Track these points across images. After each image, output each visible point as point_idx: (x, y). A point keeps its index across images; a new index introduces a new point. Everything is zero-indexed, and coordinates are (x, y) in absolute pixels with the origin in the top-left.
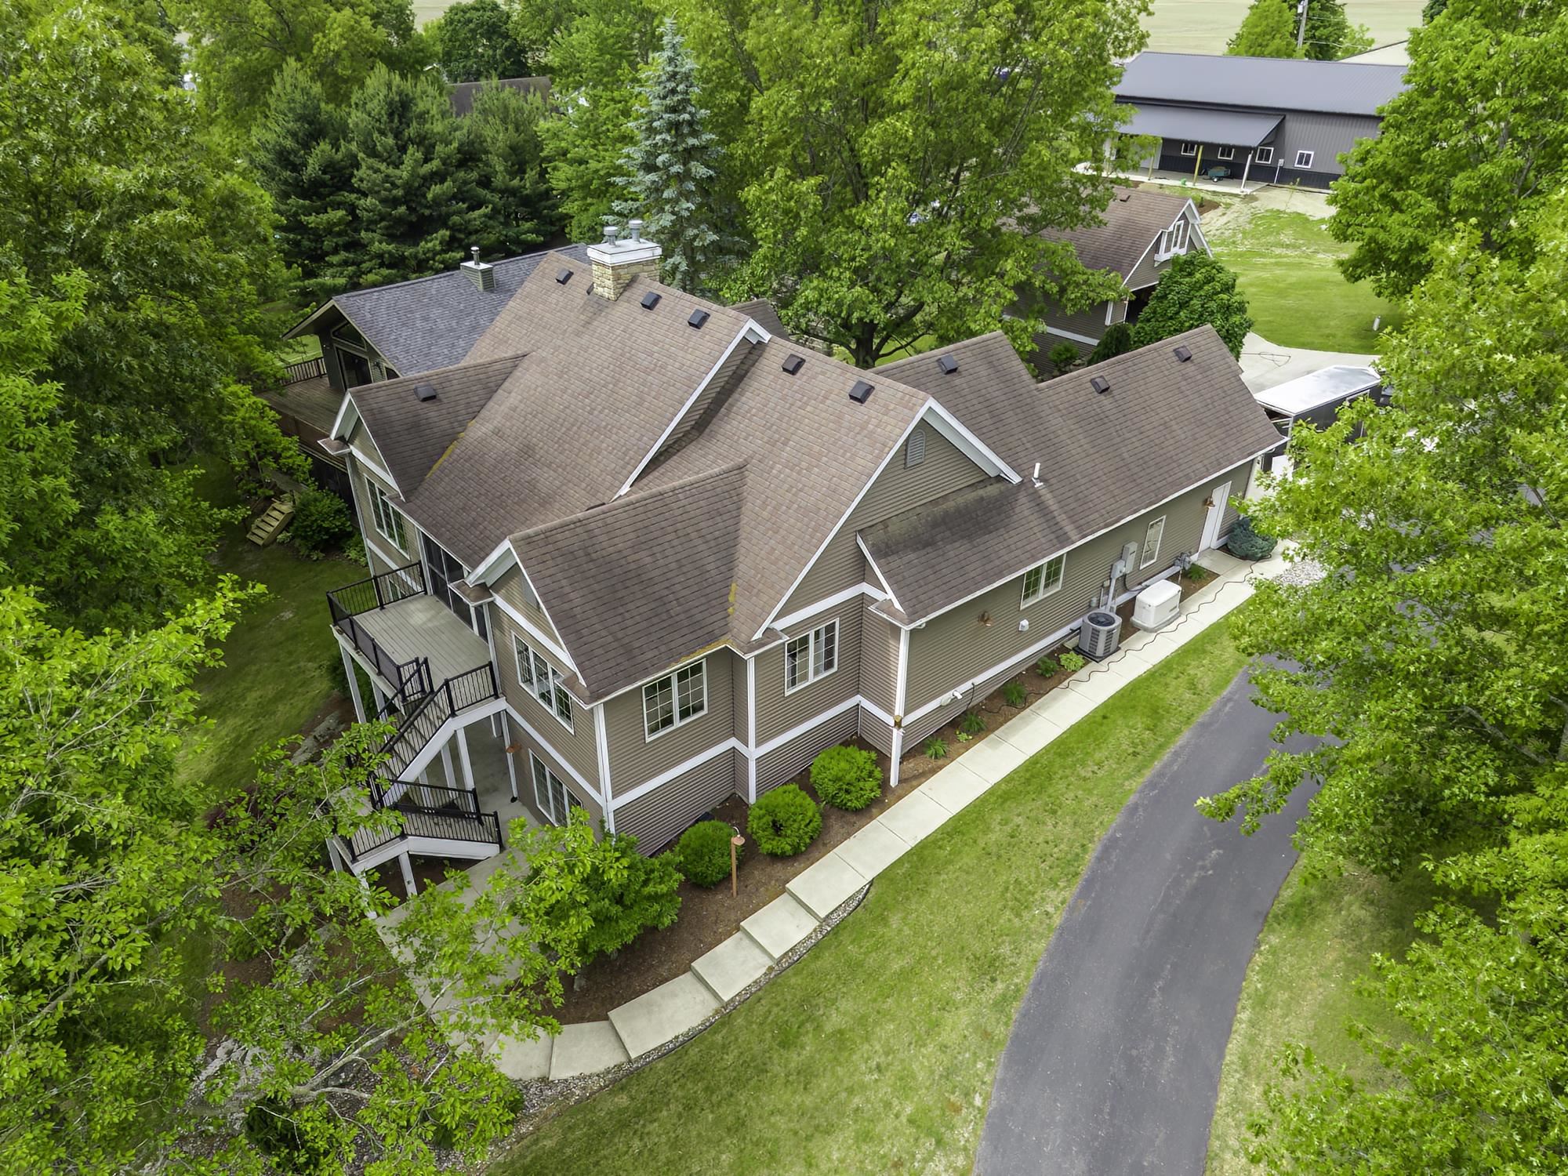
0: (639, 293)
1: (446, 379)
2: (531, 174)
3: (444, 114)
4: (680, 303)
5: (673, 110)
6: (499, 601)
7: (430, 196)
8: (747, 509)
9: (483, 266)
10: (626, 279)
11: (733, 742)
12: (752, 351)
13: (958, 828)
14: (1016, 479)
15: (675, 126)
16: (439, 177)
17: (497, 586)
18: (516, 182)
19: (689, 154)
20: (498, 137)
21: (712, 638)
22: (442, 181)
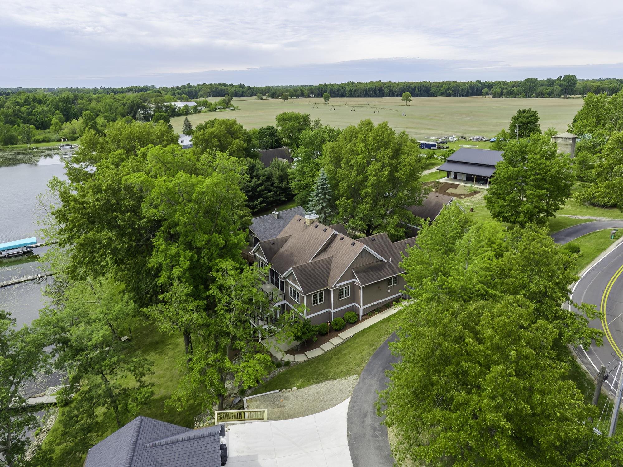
0: (314, 224)
1: (276, 240)
2: (285, 183)
3: (263, 168)
4: (322, 227)
5: (322, 185)
6: (287, 280)
7: (258, 190)
8: (332, 265)
9: (277, 213)
10: (312, 222)
11: (329, 309)
12: (334, 236)
13: (371, 327)
14: (386, 261)
15: (323, 189)
16: (261, 185)
17: (287, 278)
18: (281, 185)
19: (325, 194)
20: (277, 173)
21: (325, 287)
22: (262, 186)
